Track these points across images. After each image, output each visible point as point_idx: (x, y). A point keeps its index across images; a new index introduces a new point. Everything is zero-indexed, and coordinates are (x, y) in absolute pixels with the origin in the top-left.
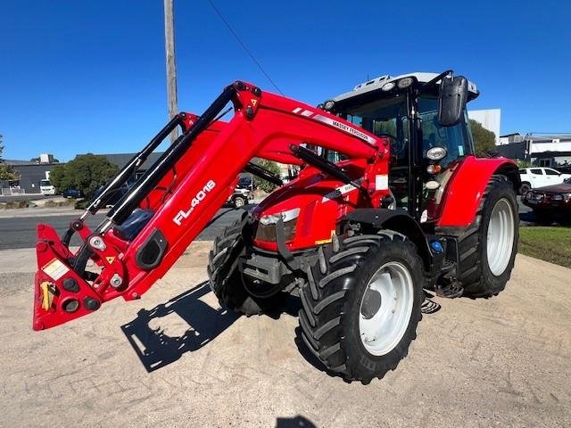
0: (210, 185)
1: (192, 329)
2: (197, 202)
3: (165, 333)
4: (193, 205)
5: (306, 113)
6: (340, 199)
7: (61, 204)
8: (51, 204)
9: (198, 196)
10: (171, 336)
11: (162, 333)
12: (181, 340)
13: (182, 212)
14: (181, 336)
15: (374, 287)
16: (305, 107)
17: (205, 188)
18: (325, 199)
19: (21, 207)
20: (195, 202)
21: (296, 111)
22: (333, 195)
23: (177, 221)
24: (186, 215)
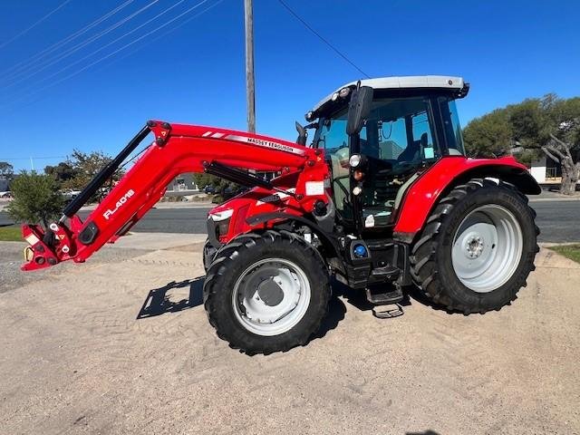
0: (130, 193)
2: (121, 204)
4: (118, 206)
5: (217, 135)
6: (280, 203)
7: (203, 199)
8: (197, 199)
9: (121, 200)
13: (109, 211)
15: (277, 279)
16: (215, 131)
17: (126, 195)
18: (259, 203)
19: (177, 201)
20: (119, 205)
21: (205, 135)
22: (268, 199)
23: (106, 216)
24: (112, 213)
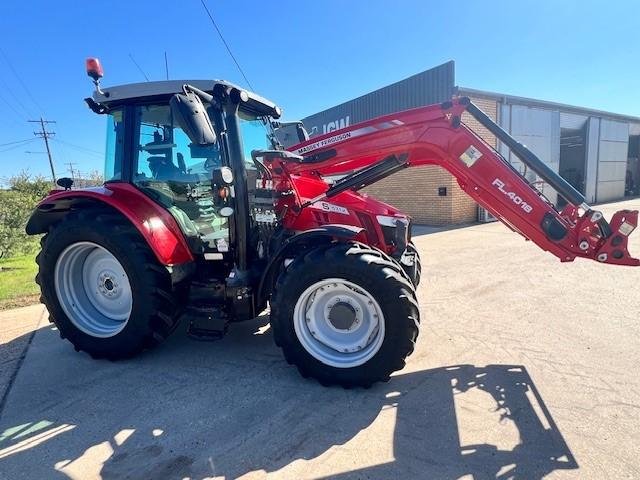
1: (455, 391)
3: (494, 404)
10: (488, 396)
11: (500, 407)
12: (478, 383)
14: (475, 389)
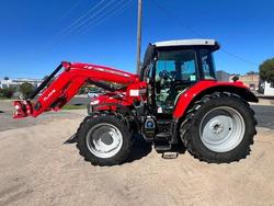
0: (54, 91)
13: (46, 97)
20: (49, 95)
22: (115, 97)
